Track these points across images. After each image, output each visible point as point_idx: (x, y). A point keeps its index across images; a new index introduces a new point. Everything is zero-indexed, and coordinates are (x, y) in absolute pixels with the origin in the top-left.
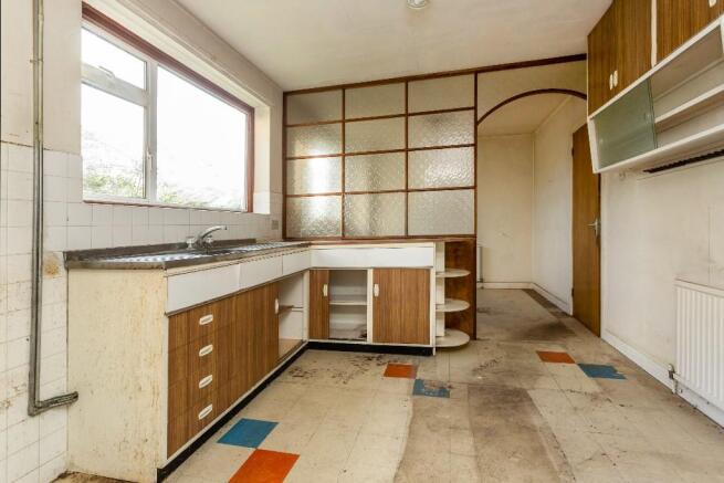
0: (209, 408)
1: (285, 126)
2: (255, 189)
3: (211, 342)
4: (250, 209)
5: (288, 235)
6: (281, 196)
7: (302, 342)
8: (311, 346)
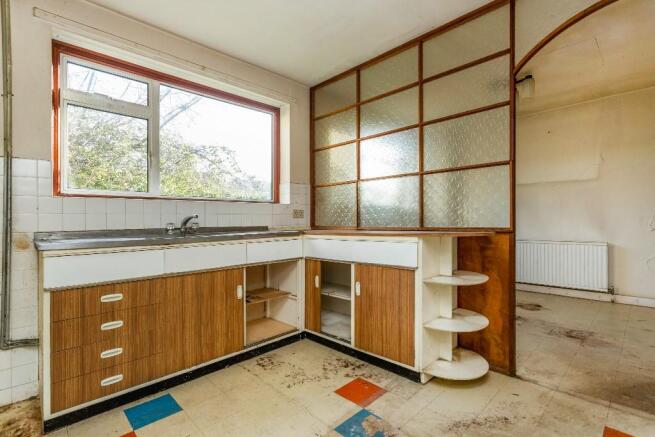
0: (119, 378)
1: (313, 120)
2: (281, 181)
3: (121, 319)
4: (276, 199)
5: (317, 224)
6: (309, 187)
7: (296, 330)
8: (305, 335)
